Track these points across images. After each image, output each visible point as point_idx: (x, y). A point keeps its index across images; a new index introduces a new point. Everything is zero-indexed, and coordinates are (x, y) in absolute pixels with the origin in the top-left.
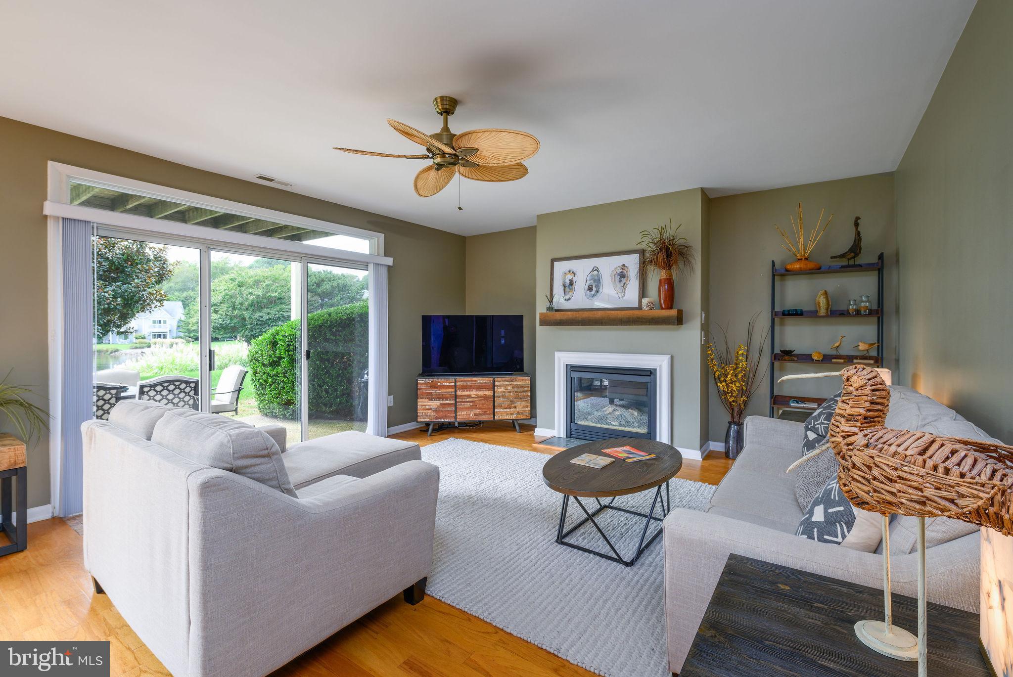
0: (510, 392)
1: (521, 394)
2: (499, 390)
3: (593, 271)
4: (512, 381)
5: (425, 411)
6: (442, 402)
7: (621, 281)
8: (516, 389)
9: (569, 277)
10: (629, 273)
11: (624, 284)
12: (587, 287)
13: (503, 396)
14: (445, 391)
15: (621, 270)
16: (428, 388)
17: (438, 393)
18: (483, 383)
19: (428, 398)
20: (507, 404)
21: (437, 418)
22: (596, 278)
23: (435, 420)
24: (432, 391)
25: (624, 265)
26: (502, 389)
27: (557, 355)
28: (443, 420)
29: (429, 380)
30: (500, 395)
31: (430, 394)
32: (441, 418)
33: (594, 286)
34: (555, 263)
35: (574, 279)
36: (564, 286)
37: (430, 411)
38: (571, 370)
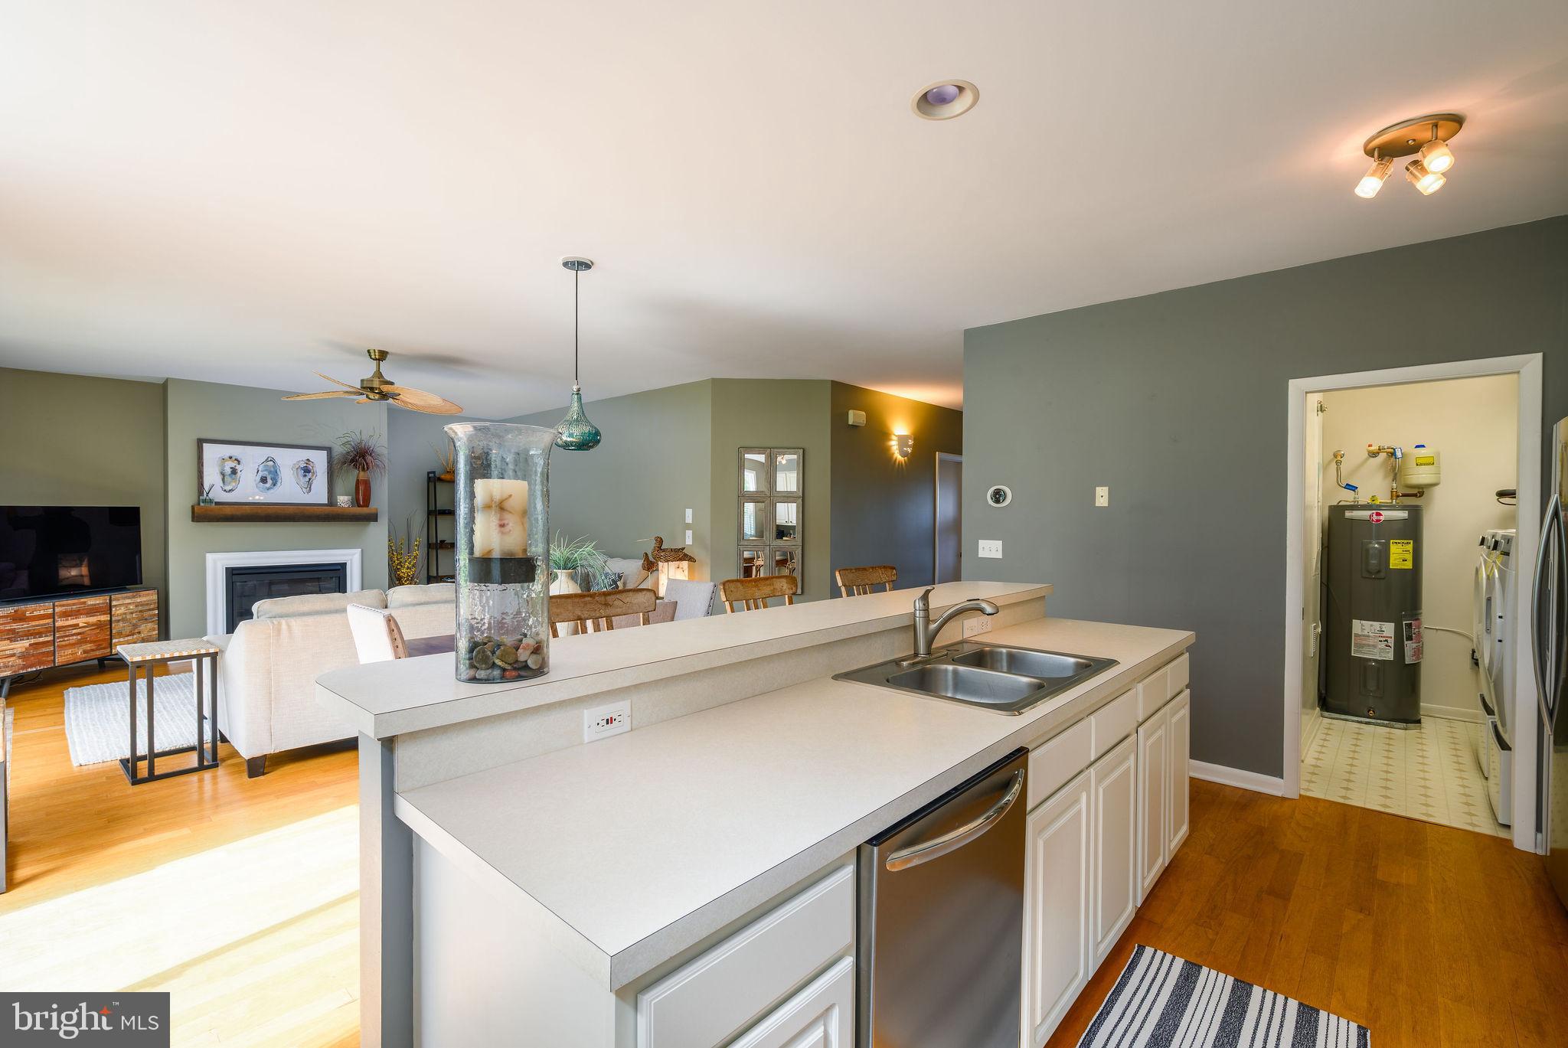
0: (132, 613)
1: (146, 614)
2: (118, 612)
3: (267, 461)
4: (134, 597)
6: (32, 641)
7: (305, 476)
8: (140, 608)
9: (230, 464)
10: (315, 469)
11: (310, 479)
12: (258, 479)
13: (123, 620)
14: (37, 622)
15: (305, 465)
16: (9, 623)
17: (28, 627)
18: (95, 605)
19: (7, 640)
20: (128, 630)
21: (25, 667)
22: (272, 469)
23: (22, 673)
24: (15, 626)
25: (308, 460)
26: (122, 610)
27: (210, 557)
28: (35, 669)
29: (10, 609)
30: (120, 618)
31: (13, 631)
32: (31, 666)
33: (270, 477)
34: (205, 445)
35: (239, 468)
36: (223, 475)
37: (11, 659)
38: (233, 574)
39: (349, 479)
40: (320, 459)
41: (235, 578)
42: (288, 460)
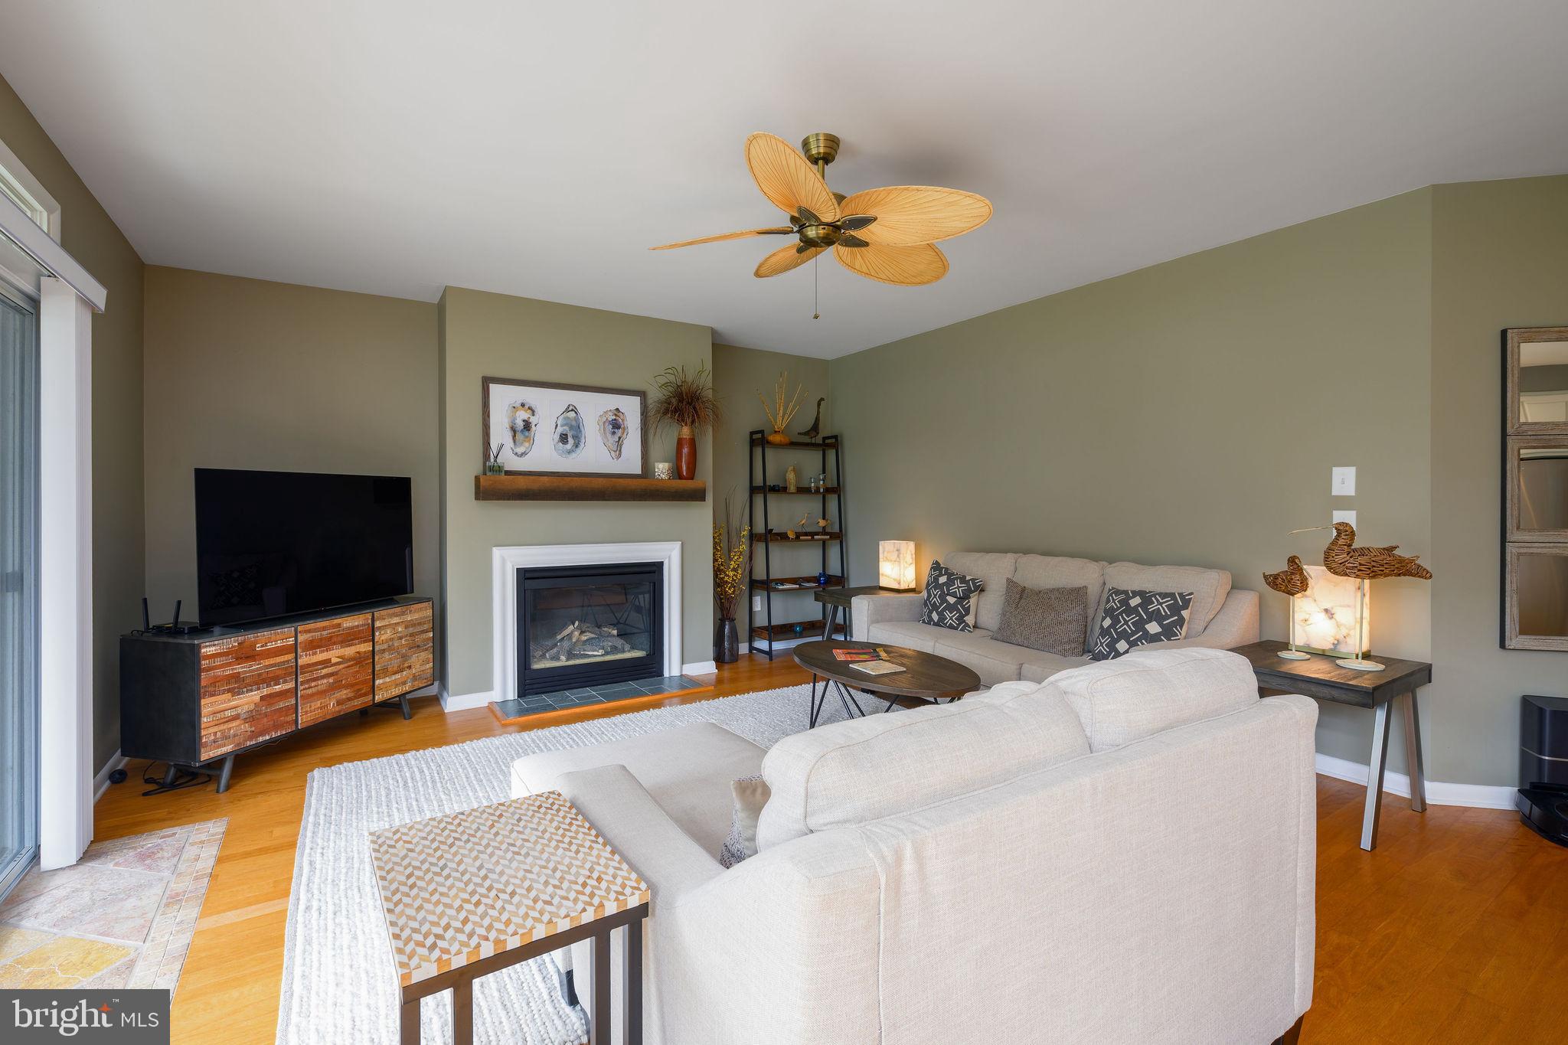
0: (401, 638)
1: (418, 639)
2: (383, 638)
3: (567, 410)
4: (403, 613)
5: (222, 727)
6: (265, 691)
7: (614, 433)
8: (411, 630)
9: (523, 415)
10: (625, 423)
11: (620, 438)
12: (557, 437)
13: (390, 649)
14: (272, 661)
15: (614, 417)
16: (230, 664)
17: (257, 669)
18: (352, 628)
19: (229, 691)
20: (396, 663)
21: (254, 735)
22: (574, 423)
23: (248, 743)
24: (239, 668)
25: (617, 409)
26: (387, 634)
27: (497, 552)
28: (268, 738)
29: (232, 642)
30: (385, 646)
31: (236, 677)
32: (262, 734)
33: (570, 435)
34: (492, 387)
35: (533, 420)
36: (514, 430)
37: (234, 724)
38: (527, 577)
39: (668, 436)
40: (631, 407)
41: (530, 584)
42: (593, 408)
